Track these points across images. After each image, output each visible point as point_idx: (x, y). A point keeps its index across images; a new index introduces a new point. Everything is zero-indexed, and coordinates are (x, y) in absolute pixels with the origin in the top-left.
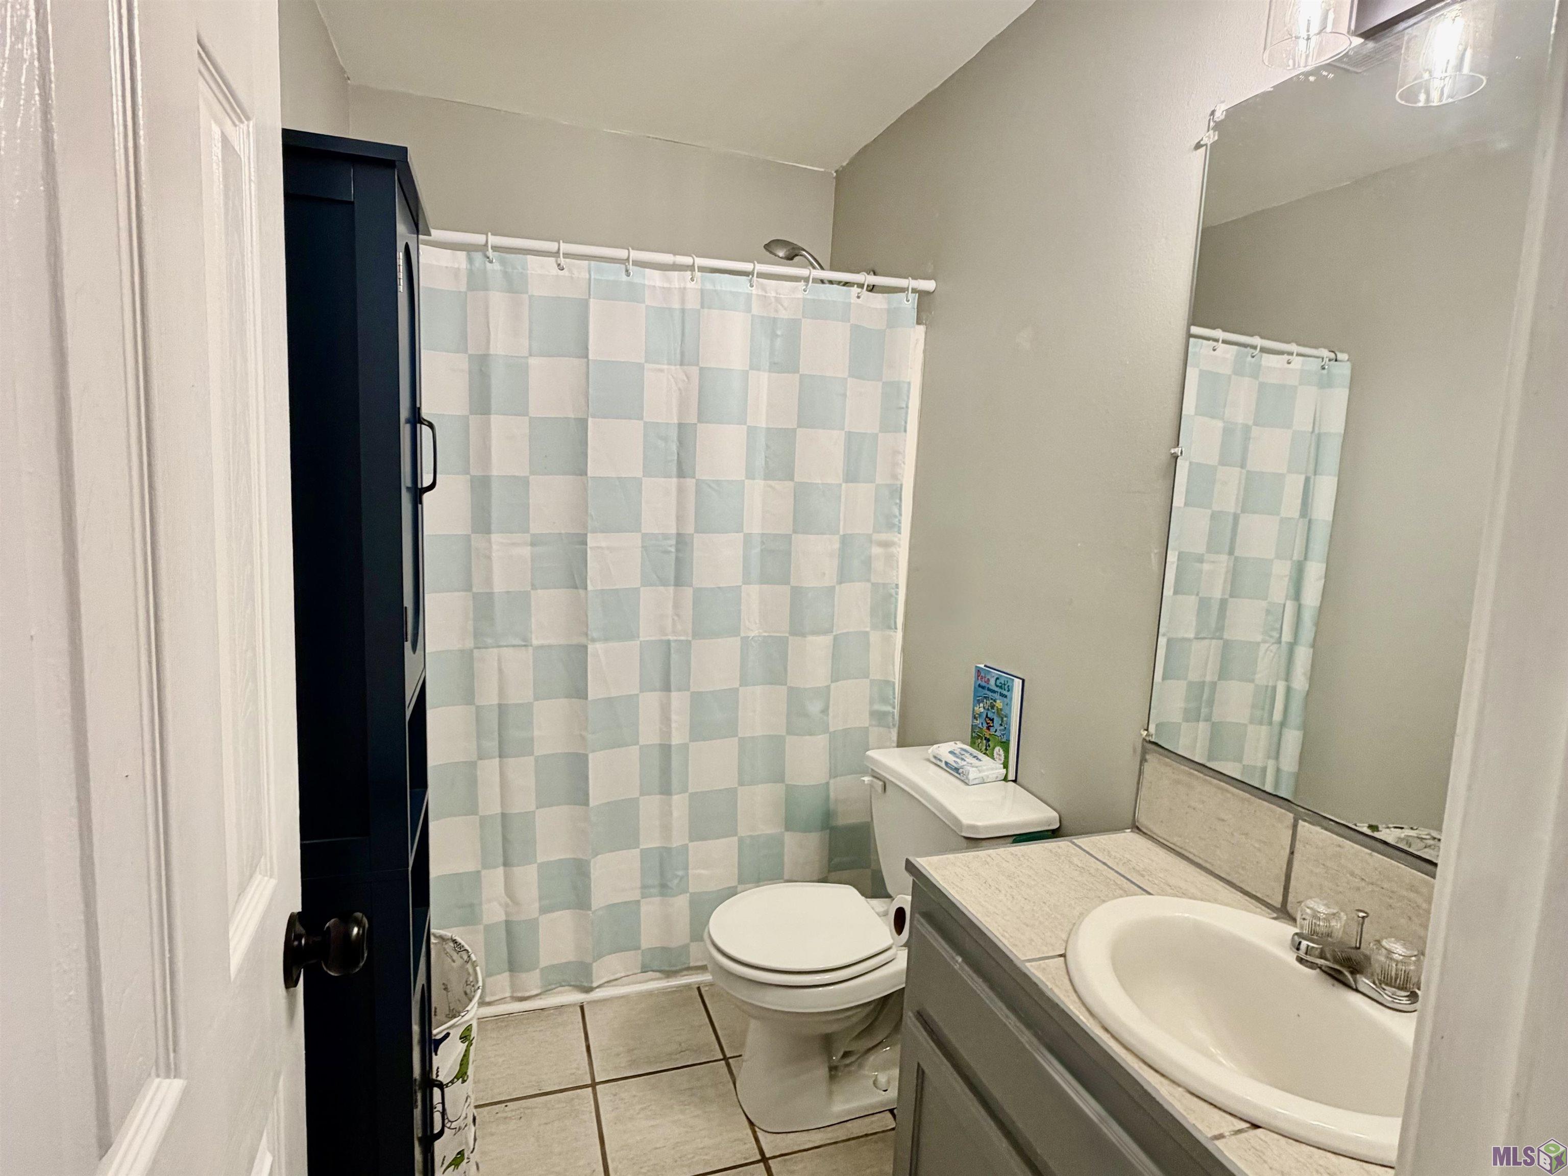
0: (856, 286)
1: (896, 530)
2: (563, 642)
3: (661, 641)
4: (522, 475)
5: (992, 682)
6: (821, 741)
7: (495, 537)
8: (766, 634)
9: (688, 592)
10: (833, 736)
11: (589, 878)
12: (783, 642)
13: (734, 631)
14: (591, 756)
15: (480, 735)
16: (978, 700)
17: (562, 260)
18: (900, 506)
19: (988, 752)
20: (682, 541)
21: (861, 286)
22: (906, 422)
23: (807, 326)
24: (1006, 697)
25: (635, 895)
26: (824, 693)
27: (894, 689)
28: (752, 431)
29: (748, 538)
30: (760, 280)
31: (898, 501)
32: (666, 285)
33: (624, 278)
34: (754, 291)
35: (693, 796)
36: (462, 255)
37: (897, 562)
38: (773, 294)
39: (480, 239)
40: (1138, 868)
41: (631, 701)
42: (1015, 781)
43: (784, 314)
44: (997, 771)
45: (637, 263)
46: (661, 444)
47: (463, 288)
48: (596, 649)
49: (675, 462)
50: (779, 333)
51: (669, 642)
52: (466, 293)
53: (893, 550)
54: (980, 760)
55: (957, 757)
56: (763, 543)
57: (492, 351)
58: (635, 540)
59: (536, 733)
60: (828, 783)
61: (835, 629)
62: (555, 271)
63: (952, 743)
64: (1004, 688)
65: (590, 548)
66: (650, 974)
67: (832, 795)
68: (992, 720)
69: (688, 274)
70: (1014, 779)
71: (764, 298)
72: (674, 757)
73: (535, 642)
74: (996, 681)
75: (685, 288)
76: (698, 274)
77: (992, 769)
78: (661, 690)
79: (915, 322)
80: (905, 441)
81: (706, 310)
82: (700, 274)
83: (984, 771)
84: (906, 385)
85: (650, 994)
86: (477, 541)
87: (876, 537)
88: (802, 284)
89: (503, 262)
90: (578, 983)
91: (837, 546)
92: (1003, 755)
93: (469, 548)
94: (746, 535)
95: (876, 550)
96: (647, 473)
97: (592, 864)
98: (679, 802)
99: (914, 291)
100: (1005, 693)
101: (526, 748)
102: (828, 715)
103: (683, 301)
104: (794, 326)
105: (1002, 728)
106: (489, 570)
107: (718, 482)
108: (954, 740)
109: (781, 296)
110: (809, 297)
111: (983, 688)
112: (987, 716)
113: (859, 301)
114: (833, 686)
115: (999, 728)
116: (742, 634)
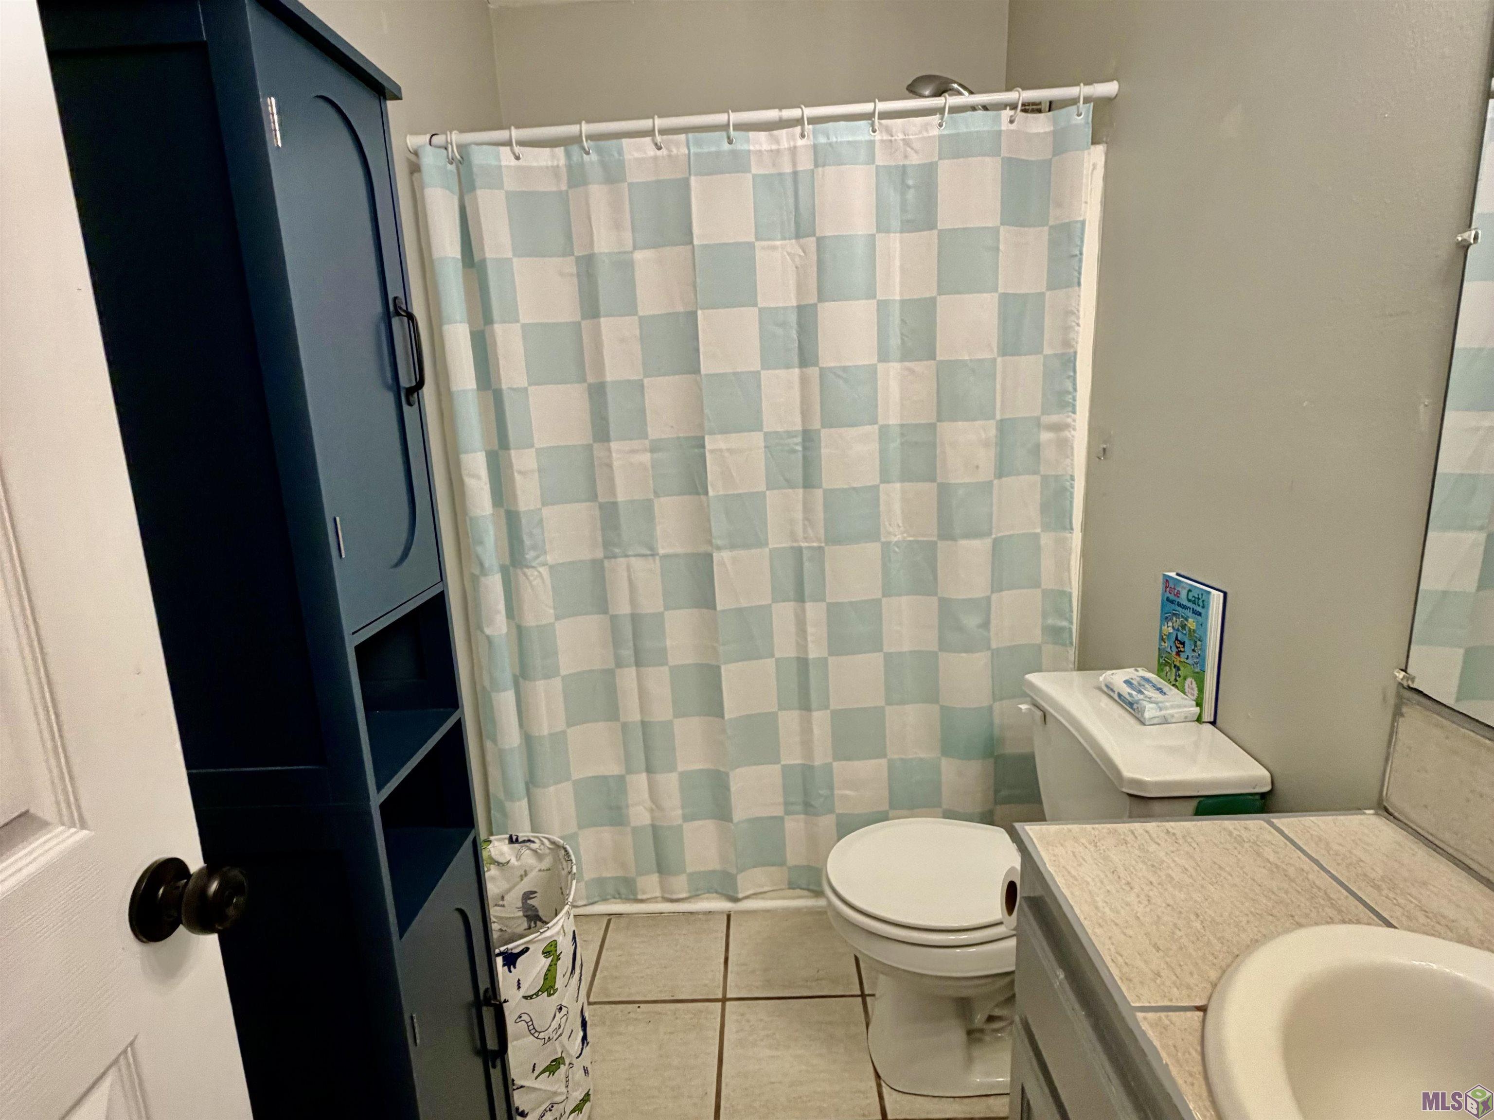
0: (1008, 108)
1: (1070, 409)
2: (689, 551)
3: (792, 548)
4: (636, 378)
5: (1183, 594)
6: (980, 660)
7: (614, 445)
8: (911, 539)
9: (819, 493)
10: (996, 654)
11: (729, 790)
12: (932, 547)
13: (873, 535)
14: (723, 668)
15: (617, 643)
16: (1166, 618)
17: (659, 138)
18: (1075, 379)
19: (1177, 683)
20: (809, 438)
21: (1014, 107)
22: (1080, 273)
23: (945, 169)
24: (1200, 614)
25: (779, 811)
26: (984, 606)
27: (1070, 601)
28: (883, 306)
29: (884, 431)
30: (883, 122)
31: (1072, 374)
32: (774, 147)
33: (726, 146)
34: (878, 137)
35: (835, 714)
36: (560, 151)
37: (1072, 448)
38: (901, 136)
39: (573, 129)
40: (1373, 875)
41: (764, 612)
42: (1213, 723)
43: (915, 159)
44: (1186, 709)
45: (739, 127)
46: (780, 331)
47: (564, 187)
48: (723, 558)
49: (796, 350)
50: (910, 182)
51: (800, 550)
52: (567, 192)
53: (1066, 433)
54: (1165, 694)
55: (1133, 688)
56: (902, 435)
57: (596, 250)
58: (757, 439)
59: (669, 643)
60: (991, 707)
61: (994, 531)
62: (651, 151)
63: (1132, 670)
64: (1199, 604)
65: (712, 451)
66: (798, 892)
67: (997, 721)
68: (1183, 644)
69: (798, 130)
70: (1212, 720)
71: (889, 144)
72: (812, 672)
73: (661, 551)
74: (1188, 594)
75: (795, 147)
76: (808, 128)
77: (1179, 706)
78: (795, 601)
79: (1090, 141)
80: (1079, 296)
81: (820, 169)
82: (811, 127)
83: (1166, 708)
84: (1079, 225)
85: (798, 911)
86: (599, 451)
87: (1046, 419)
88: (935, 119)
89: (599, 151)
90: (724, 892)
91: (993, 432)
92: (1196, 689)
93: (591, 457)
94: (882, 428)
95: (1046, 436)
96: (765, 365)
97: (731, 778)
98: (820, 720)
99: (1087, 100)
100: (1199, 609)
101: (661, 659)
102: (988, 630)
103: (794, 164)
104: (929, 171)
105: (1196, 654)
106: (611, 479)
107: (845, 369)
108: (1135, 666)
109: (911, 137)
110: (946, 132)
111: (1172, 602)
112: (1177, 639)
113: (1013, 127)
114: (994, 597)
115: (1191, 654)
116: (883, 540)
